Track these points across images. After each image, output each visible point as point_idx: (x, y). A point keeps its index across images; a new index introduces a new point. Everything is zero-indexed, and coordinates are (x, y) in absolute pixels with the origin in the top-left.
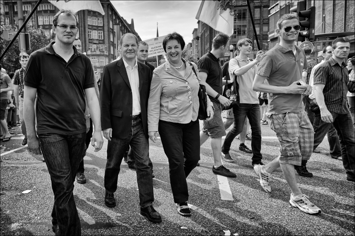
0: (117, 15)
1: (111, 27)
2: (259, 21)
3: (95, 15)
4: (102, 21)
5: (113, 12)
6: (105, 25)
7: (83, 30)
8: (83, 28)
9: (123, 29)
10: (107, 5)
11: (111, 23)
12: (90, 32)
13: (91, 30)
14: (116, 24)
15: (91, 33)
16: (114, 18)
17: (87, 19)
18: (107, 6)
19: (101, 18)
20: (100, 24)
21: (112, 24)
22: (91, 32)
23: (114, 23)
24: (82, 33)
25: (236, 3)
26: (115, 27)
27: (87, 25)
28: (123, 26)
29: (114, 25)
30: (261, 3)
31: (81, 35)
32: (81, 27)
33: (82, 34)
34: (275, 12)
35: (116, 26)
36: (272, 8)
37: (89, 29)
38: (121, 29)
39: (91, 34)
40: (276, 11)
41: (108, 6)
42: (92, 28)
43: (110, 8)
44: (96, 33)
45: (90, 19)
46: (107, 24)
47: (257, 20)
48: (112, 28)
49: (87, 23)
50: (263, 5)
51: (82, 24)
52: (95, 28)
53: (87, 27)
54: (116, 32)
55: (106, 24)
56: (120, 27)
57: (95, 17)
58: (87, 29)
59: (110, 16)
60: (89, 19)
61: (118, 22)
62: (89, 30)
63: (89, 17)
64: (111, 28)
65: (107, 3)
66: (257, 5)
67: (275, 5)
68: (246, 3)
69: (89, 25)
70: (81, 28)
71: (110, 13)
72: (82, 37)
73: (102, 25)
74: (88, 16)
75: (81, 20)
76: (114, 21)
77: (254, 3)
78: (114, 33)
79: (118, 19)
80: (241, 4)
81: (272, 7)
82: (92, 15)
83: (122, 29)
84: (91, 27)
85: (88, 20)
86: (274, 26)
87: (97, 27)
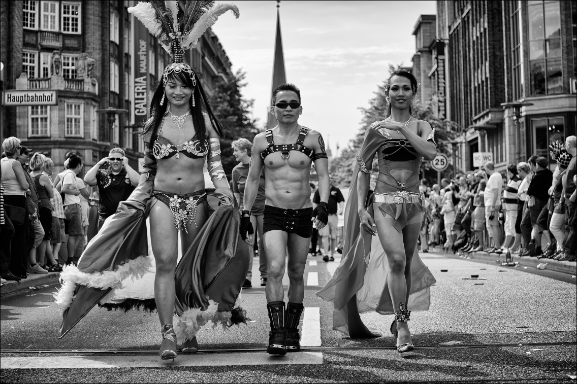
12: (29, 6)
15: (32, 9)
22: (33, 4)
39: (36, 12)
44: (53, 10)
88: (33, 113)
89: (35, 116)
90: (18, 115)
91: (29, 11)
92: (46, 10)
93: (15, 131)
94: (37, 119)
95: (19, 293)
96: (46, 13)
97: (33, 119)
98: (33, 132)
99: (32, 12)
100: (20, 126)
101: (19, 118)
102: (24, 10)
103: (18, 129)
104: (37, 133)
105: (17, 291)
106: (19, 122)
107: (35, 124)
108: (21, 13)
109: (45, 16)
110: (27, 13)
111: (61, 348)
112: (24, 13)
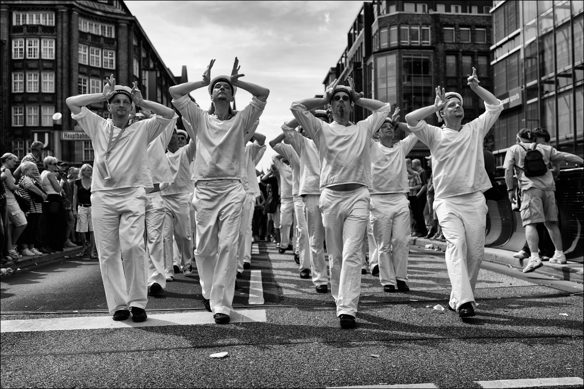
0: (151, 51)
1: (136, 72)
2: (455, 81)
3: (97, 43)
4: (114, 58)
5: (142, 42)
6: (120, 68)
7: (65, 75)
8: (65, 71)
9: (164, 83)
10: (128, 22)
11: (136, 65)
12: (82, 81)
13: (86, 78)
14: (147, 68)
15: (84, 83)
16: (143, 55)
17: (78, 50)
18: (128, 25)
19: (111, 51)
20: (109, 64)
21: (138, 67)
22: (85, 80)
23: (142, 67)
24: (62, 82)
25: (410, 42)
26: (146, 75)
27: (77, 65)
28: (163, 78)
29: (143, 72)
30: (457, 46)
31: (59, 86)
32: (62, 67)
33: (62, 85)
34: (507, 54)
35: (147, 72)
36: (498, 47)
37: (80, 73)
38: (160, 83)
39: (87, 85)
40: (511, 52)
41: (129, 27)
42: (88, 71)
43: (135, 32)
44: (98, 85)
45: (85, 52)
46: (126, 65)
47: (452, 78)
48: (138, 76)
49: (77, 59)
50: (461, 50)
51: (64, 61)
52: (98, 73)
53: (77, 68)
54: (147, 86)
55: (123, 65)
56: (157, 78)
57: (97, 49)
58: (75, 74)
59: (135, 50)
60: (81, 51)
61: (152, 66)
62: (80, 76)
63: (83, 46)
64: (135, 77)
65: (126, 18)
66: (451, 48)
67: (506, 39)
68: (428, 43)
69: (80, 65)
70: (60, 71)
71: (135, 43)
72: (62, 92)
73: (114, 68)
74: (80, 45)
75: (62, 52)
76: (143, 62)
77: (444, 43)
78: (142, 87)
79: (153, 61)
80: (419, 45)
81: (498, 44)
82: (91, 43)
83: (162, 82)
84: (85, 70)
85: (78, 54)
86: (505, 83)
87: (101, 72)
88: (85, 147)
89: (86, 149)
90: (76, 148)
91: (82, 85)
92: (93, 84)
93: (74, 158)
94: (88, 151)
95: (56, 261)
96: (93, 87)
97: (85, 151)
98: (85, 159)
99: (85, 85)
100: (77, 155)
101: (77, 149)
102: (80, 84)
103: (76, 157)
104: (88, 159)
105: (55, 259)
106: (76, 152)
107: (87, 154)
108: (77, 86)
109: (92, 88)
110: (81, 86)
111: (65, 310)
112: (79, 86)
